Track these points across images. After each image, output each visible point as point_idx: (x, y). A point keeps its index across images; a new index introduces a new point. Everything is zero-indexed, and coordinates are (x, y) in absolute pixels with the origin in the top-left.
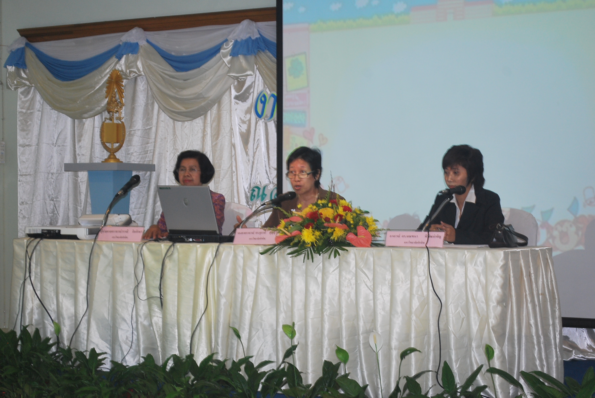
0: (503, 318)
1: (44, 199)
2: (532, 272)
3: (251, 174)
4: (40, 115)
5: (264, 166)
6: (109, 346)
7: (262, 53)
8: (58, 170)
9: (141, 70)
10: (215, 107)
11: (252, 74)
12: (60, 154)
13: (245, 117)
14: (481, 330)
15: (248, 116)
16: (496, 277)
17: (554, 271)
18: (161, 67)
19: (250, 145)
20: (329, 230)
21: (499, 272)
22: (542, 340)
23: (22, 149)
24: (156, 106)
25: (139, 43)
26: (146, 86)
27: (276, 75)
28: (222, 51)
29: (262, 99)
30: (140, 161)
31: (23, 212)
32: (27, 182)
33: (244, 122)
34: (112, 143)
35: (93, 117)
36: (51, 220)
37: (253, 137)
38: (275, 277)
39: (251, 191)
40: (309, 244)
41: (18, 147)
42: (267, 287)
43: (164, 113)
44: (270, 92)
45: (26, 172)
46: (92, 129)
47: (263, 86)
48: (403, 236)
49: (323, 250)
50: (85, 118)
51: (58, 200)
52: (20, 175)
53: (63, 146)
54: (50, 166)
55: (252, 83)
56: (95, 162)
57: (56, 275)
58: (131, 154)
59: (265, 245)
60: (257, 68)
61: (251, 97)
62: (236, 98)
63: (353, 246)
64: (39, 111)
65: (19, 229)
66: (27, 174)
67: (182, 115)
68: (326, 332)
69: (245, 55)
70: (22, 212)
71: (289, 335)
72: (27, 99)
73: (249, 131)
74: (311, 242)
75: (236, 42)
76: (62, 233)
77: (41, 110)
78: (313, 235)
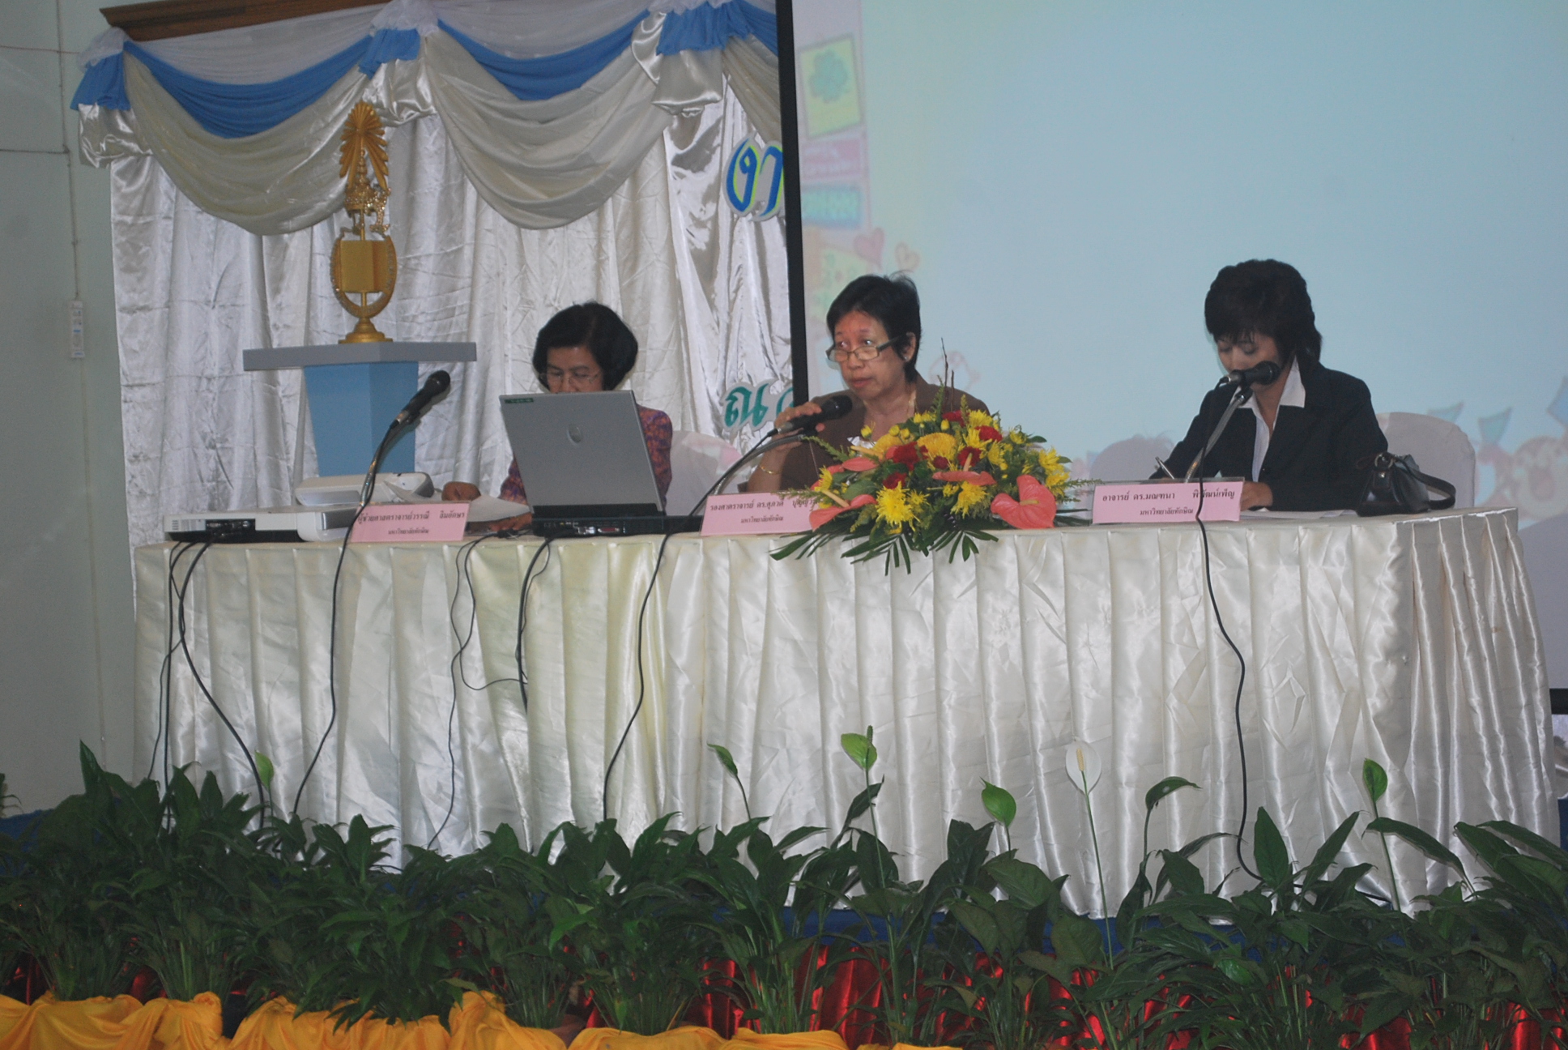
0: (1400, 692)
1: (192, 446)
2: (1470, 573)
3: (726, 358)
4: (171, 228)
5: (758, 335)
6: (394, 811)
7: (741, 42)
8: (222, 369)
9: (429, 99)
10: (625, 187)
11: (718, 97)
12: (227, 326)
13: (701, 210)
14: (1347, 724)
15: (711, 208)
16: (1381, 588)
17: (1524, 570)
18: (481, 90)
19: (720, 282)
20: (947, 490)
21: (1386, 577)
22: (1502, 745)
23: (128, 318)
24: (471, 193)
25: (419, 32)
26: (441, 143)
27: (778, 100)
28: (636, 42)
29: (745, 162)
30: (435, 337)
31: (139, 480)
32: (144, 403)
33: (699, 224)
34: (363, 292)
35: (308, 227)
36: (213, 497)
37: (727, 260)
38: (813, 615)
39: (727, 399)
40: (896, 526)
41: (118, 314)
42: (795, 642)
43: (491, 210)
44: (766, 142)
45: (141, 378)
46: (307, 259)
47: (746, 130)
48: (1136, 497)
49: (935, 542)
50: (289, 232)
51: (227, 445)
52: (127, 386)
53: (233, 305)
54: (204, 358)
55: (718, 122)
56: (318, 343)
57: (251, 636)
58: (411, 319)
59: (784, 536)
60: (728, 83)
61: (716, 158)
62: (679, 161)
63: (1009, 527)
64: (167, 218)
65: (130, 524)
66: (144, 382)
67: (538, 213)
68: (950, 751)
69: (696, 50)
70: (134, 481)
71: (859, 760)
72: (133, 188)
73: (713, 244)
74: (902, 522)
75: (671, 16)
76: (259, 527)
77: (172, 215)
78: (906, 503)
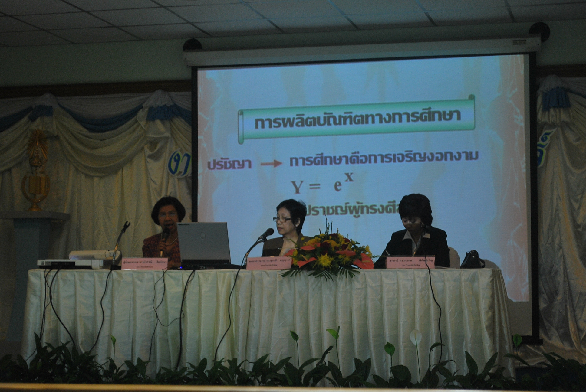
7: (176, 118)
9: (55, 130)
20: (340, 257)
25: (52, 107)
27: (191, 140)
28: (138, 115)
29: (176, 158)
40: (325, 267)
44: (185, 152)
48: (401, 261)
49: (339, 272)
59: (282, 270)
61: (163, 157)
62: (150, 157)
69: (162, 120)
73: (161, 185)
74: (327, 265)
75: (151, 108)
76: (77, 264)
78: (329, 260)
